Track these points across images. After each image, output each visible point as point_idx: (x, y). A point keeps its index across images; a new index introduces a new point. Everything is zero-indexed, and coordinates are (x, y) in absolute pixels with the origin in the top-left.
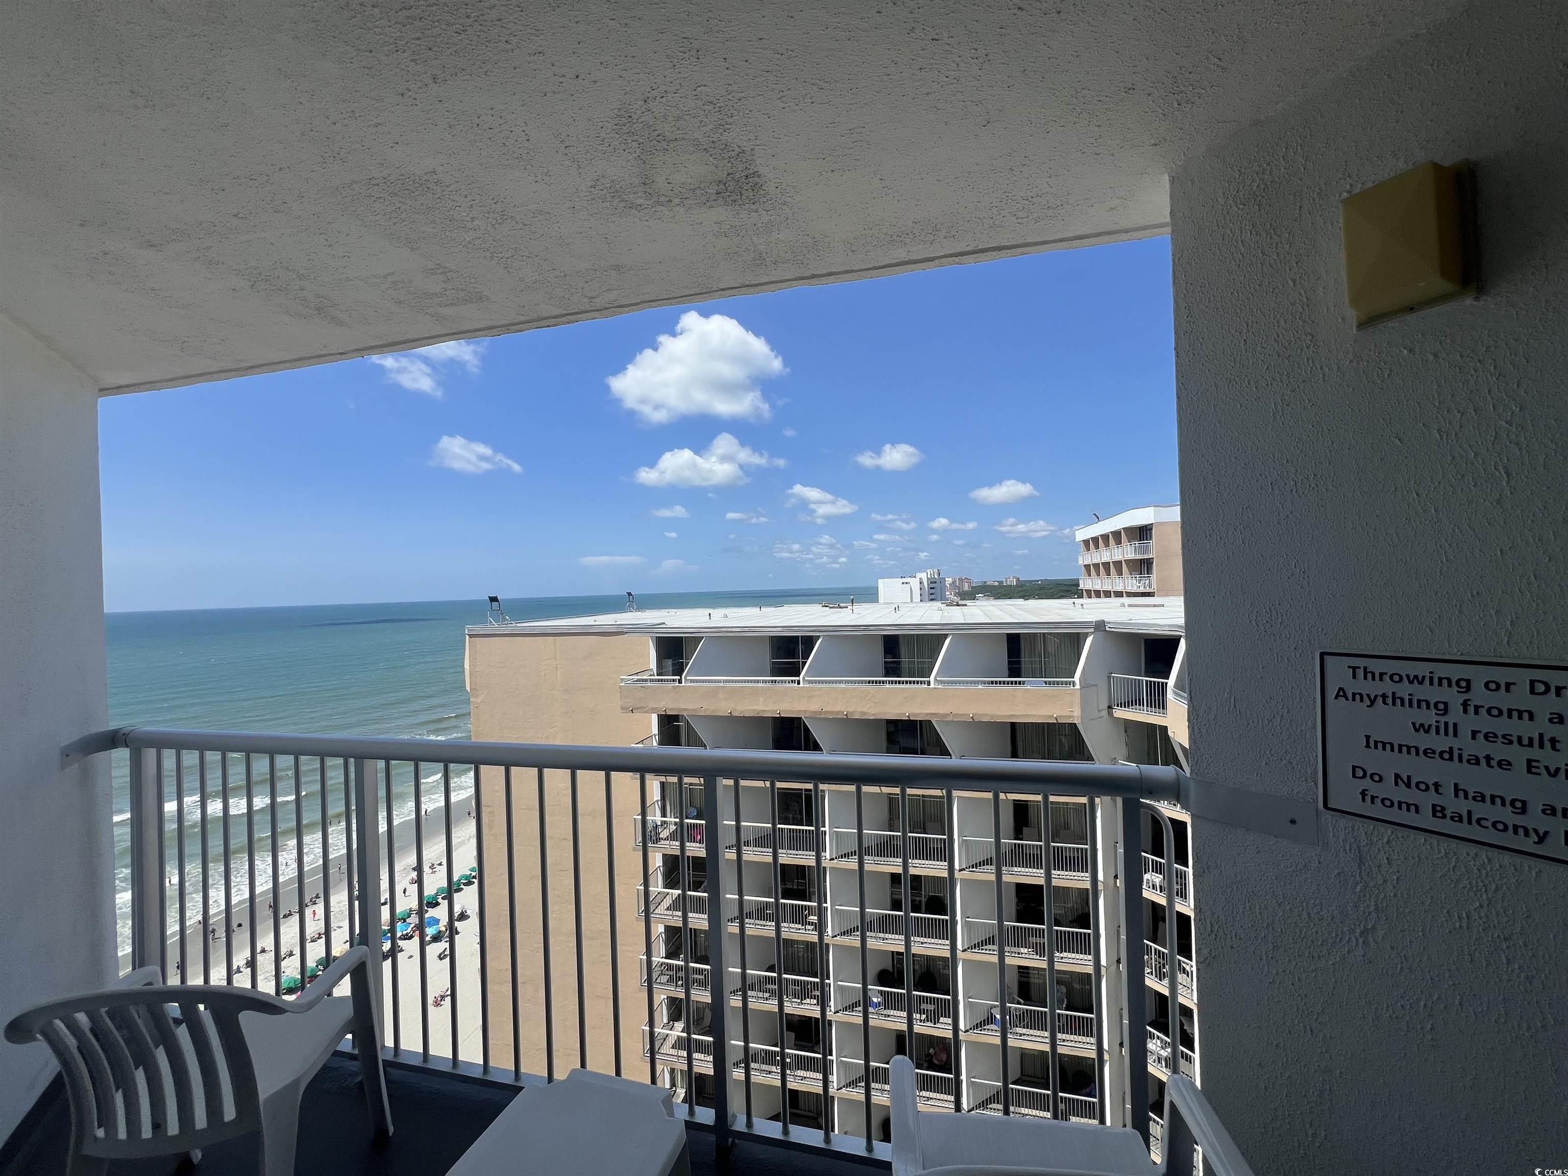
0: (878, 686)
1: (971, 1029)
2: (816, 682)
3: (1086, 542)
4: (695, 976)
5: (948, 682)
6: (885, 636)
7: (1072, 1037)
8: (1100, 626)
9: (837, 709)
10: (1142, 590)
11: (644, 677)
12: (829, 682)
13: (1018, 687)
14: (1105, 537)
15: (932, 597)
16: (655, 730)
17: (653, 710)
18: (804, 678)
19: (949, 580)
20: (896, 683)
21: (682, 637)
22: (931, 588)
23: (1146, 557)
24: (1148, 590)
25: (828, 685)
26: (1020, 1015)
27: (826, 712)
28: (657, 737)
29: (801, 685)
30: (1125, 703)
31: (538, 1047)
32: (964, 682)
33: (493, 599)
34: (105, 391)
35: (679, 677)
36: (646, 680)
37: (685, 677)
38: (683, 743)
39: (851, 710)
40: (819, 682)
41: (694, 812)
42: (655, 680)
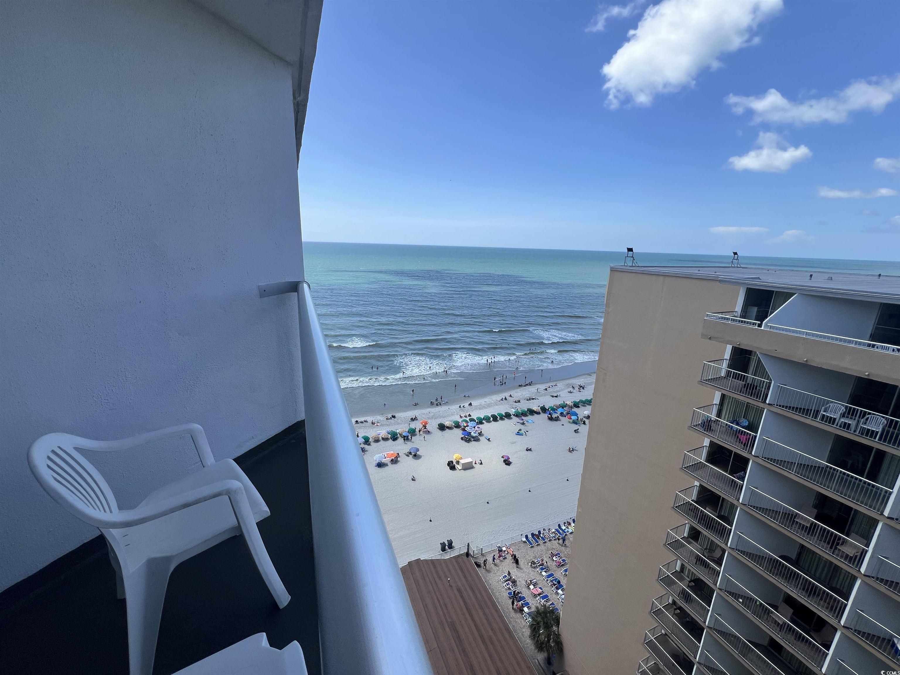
11: (728, 316)
16: (727, 355)
17: (728, 343)
21: (774, 291)
28: (728, 361)
33: (630, 250)
35: (760, 322)
36: (728, 319)
37: (766, 324)
41: (746, 422)
42: (736, 320)
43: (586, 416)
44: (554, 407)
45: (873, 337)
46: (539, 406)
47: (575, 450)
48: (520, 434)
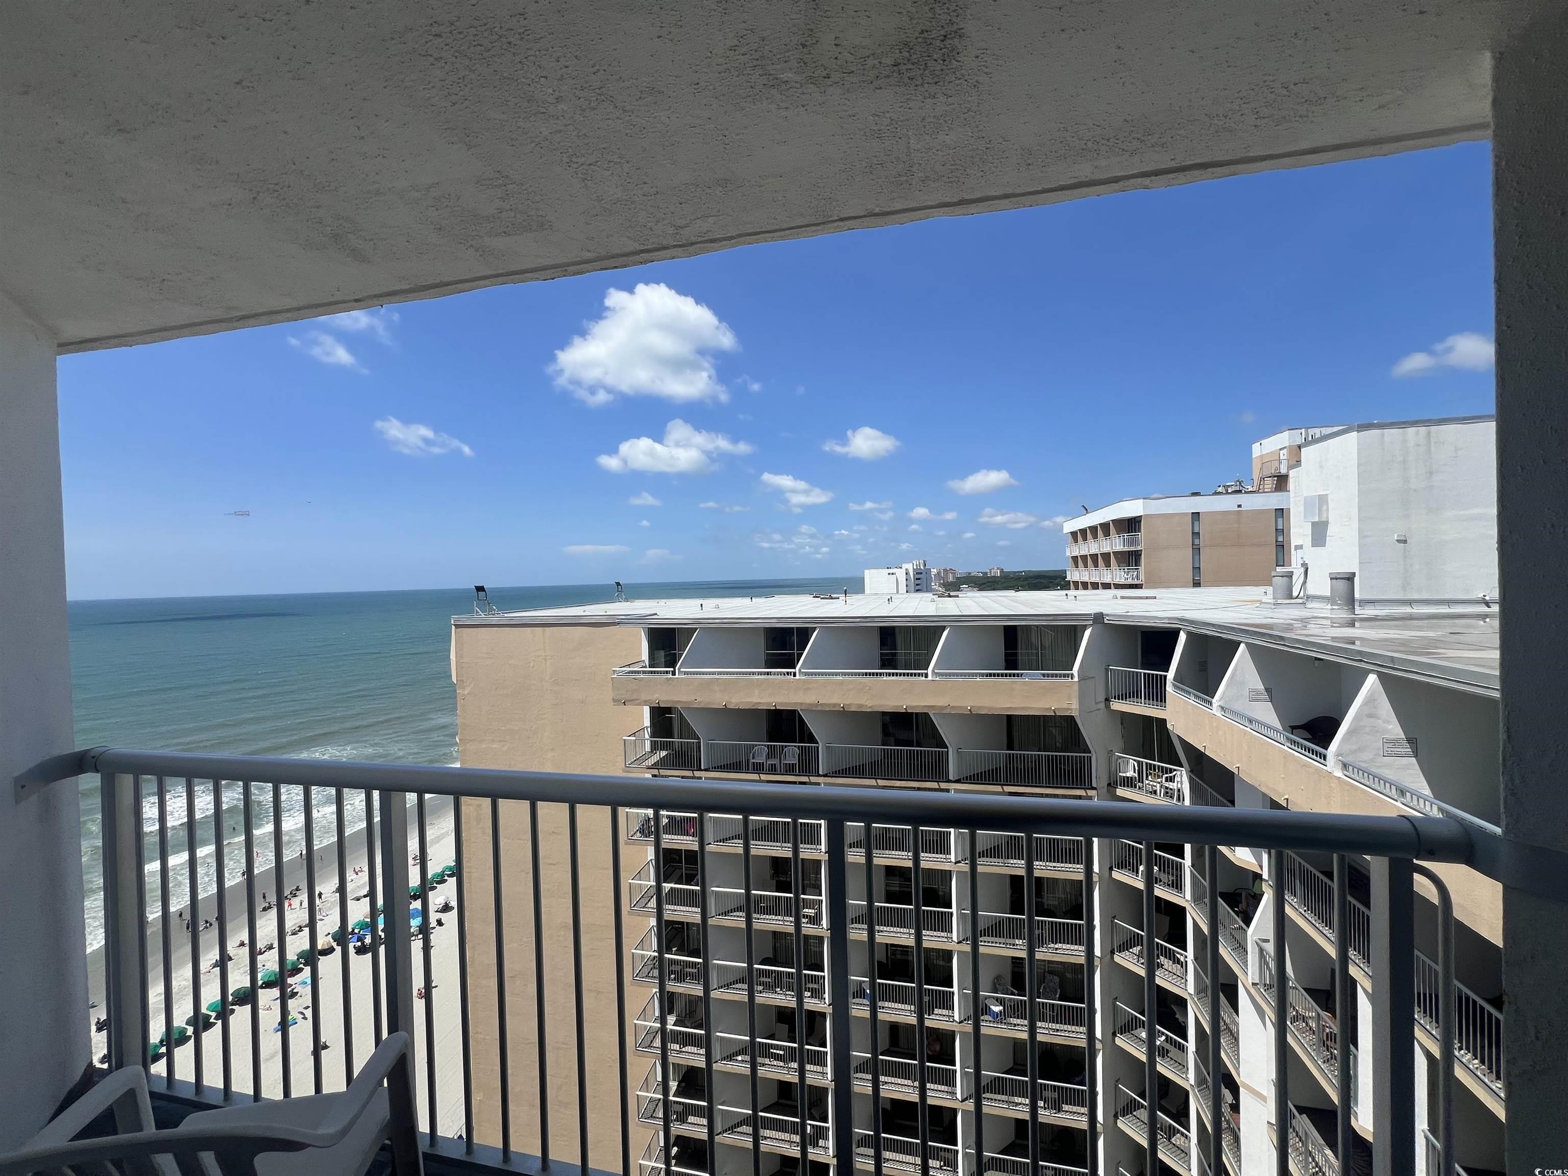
0: (875, 678)
1: (965, 1020)
2: (812, 674)
3: (1074, 534)
4: (688, 970)
5: (946, 675)
6: (881, 628)
7: (1065, 1027)
8: (1098, 618)
9: (834, 700)
10: (1130, 581)
11: (636, 669)
12: (826, 674)
13: (1016, 679)
14: (1094, 529)
15: (918, 588)
16: (647, 723)
17: (645, 703)
18: (800, 670)
19: (934, 571)
20: (893, 676)
21: (675, 628)
22: (917, 579)
23: (1133, 549)
24: (1136, 582)
25: (824, 677)
26: (1014, 1005)
27: (822, 705)
28: (649, 729)
29: (798, 677)
30: (1122, 695)
31: (528, 1041)
32: (961, 675)
33: (480, 589)
34: (66, 346)
35: (672, 669)
36: (638, 672)
37: (679, 669)
39: (847, 703)
40: (815, 674)
42: (647, 672)
43: (441, 906)
44: (365, 920)
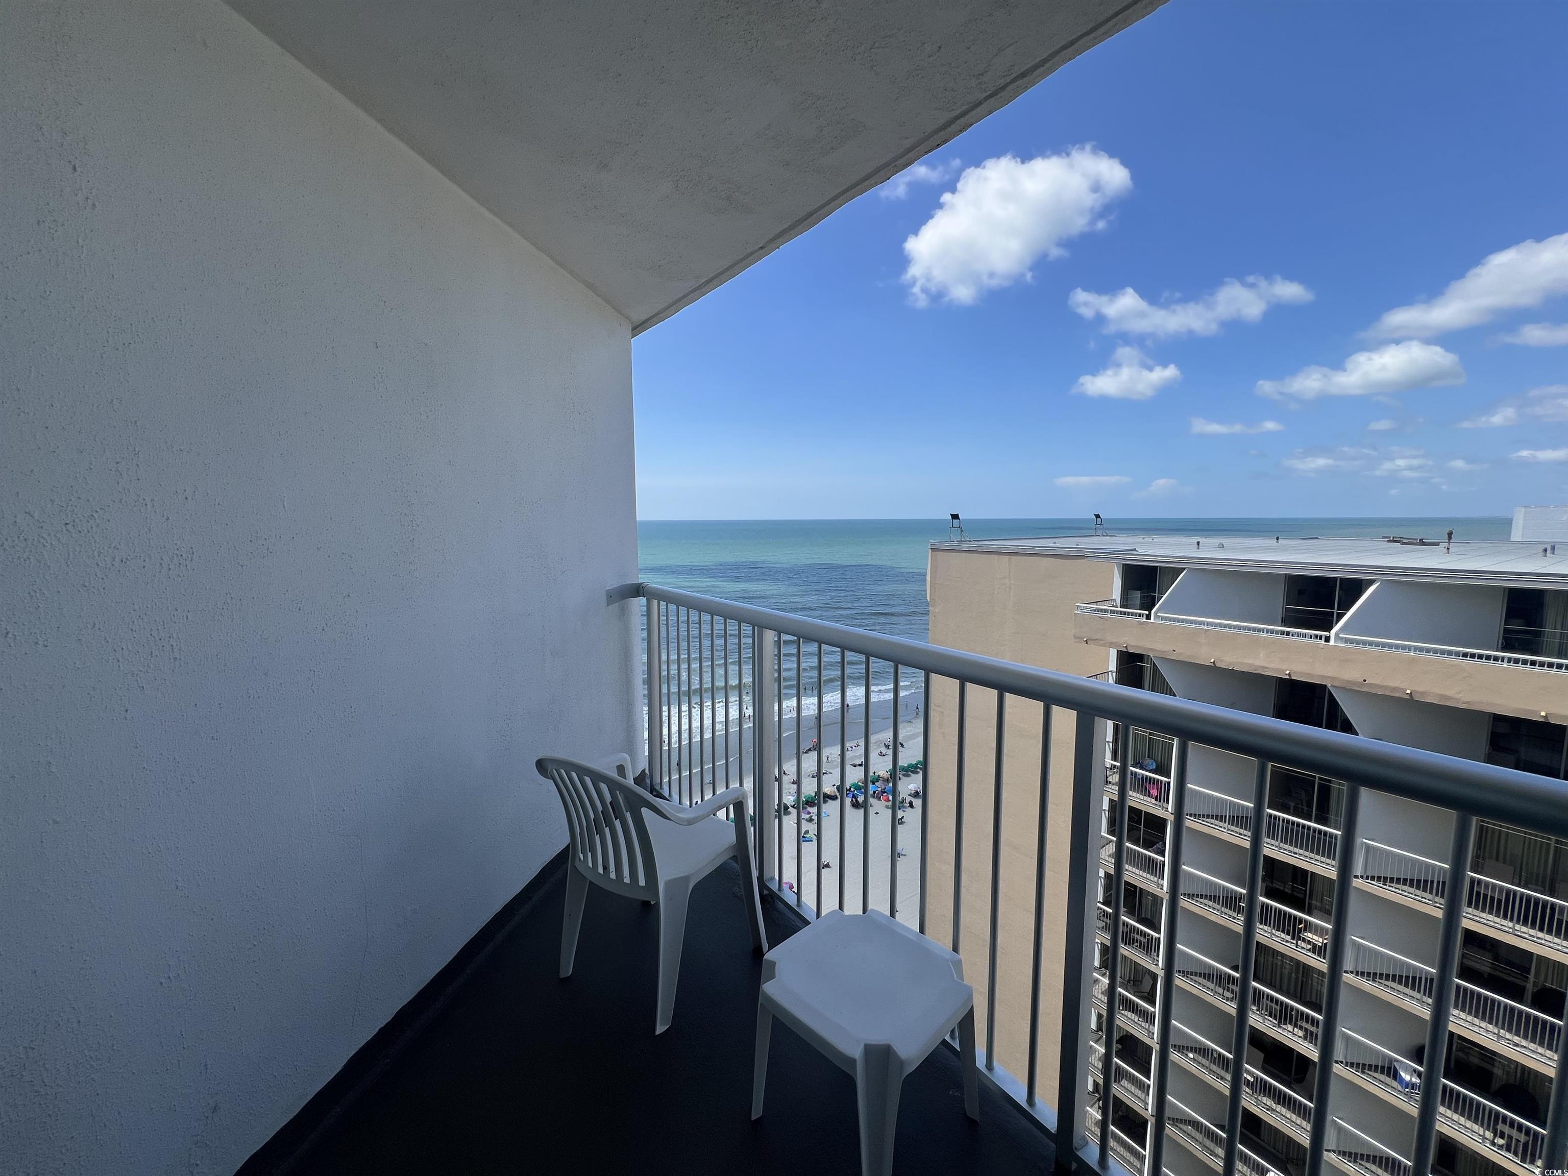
2: (1359, 642)
9: (1393, 683)
11: (1104, 607)
12: (1385, 645)
16: (1113, 666)
17: (1111, 645)
18: (1337, 635)
20: (1524, 664)
21: (1157, 567)
27: (1370, 685)
28: (1114, 674)
29: (1332, 643)
33: (955, 517)
35: (1147, 612)
36: (1106, 611)
37: (1156, 613)
38: (1146, 686)
39: (1420, 689)
40: (1365, 642)
41: (1152, 764)
42: (1117, 612)
43: (913, 792)
44: (859, 783)
45: (1286, 622)
46: (834, 786)
47: (902, 855)
48: (807, 839)
